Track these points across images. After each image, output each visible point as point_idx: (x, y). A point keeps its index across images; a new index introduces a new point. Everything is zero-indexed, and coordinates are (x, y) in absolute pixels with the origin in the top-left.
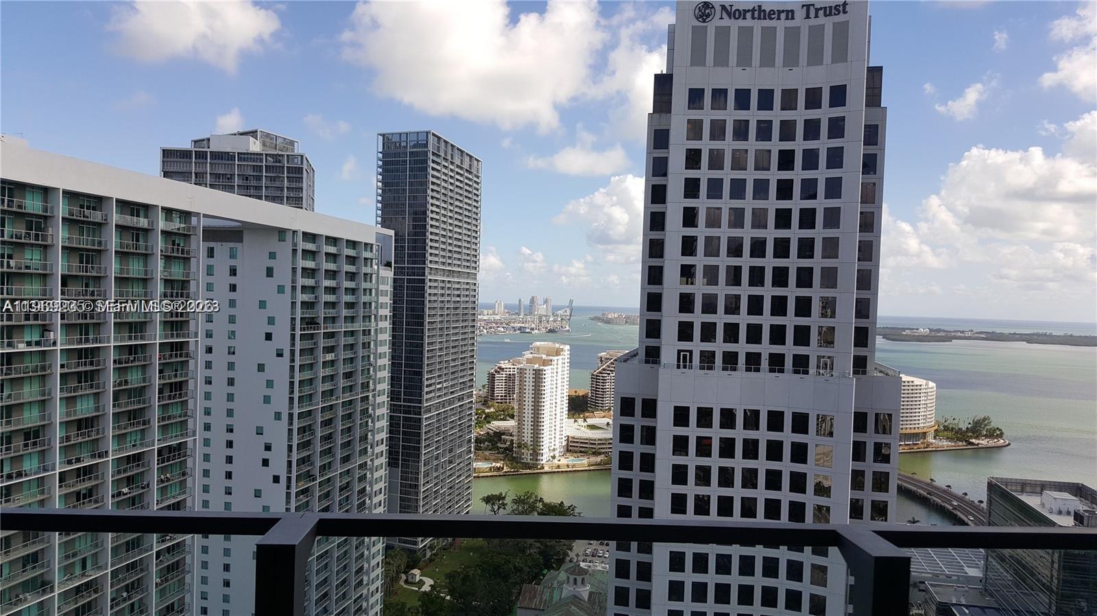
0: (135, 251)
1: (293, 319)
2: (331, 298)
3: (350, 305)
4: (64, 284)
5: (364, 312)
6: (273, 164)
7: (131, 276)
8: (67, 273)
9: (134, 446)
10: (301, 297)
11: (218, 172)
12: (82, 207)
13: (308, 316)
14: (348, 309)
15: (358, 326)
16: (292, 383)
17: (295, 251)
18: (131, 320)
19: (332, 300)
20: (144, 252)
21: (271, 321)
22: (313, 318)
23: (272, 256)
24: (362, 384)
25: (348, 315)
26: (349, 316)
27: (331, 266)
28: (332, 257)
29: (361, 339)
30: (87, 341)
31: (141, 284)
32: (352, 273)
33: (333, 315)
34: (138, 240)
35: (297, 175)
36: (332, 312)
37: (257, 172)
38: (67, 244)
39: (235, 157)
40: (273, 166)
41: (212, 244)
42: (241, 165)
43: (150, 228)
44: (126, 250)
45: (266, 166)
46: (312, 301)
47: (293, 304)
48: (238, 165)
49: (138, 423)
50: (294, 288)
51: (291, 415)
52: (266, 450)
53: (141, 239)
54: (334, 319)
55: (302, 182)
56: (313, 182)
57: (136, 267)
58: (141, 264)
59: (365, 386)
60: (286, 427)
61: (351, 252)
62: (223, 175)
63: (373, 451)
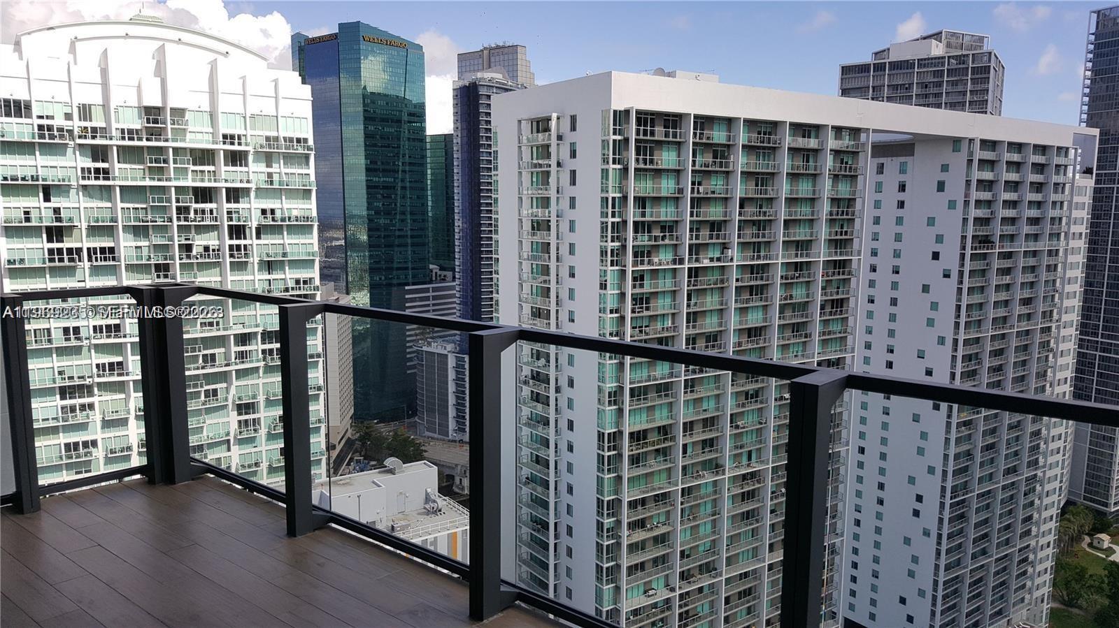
0: (804, 172)
1: (964, 238)
2: (1010, 213)
3: (1034, 221)
4: (741, 206)
5: (1051, 229)
6: (956, 67)
7: (800, 196)
8: (744, 196)
9: (796, 356)
10: (974, 213)
11: (897, 83)
12: (759, 133)
13: (981, 233)
14: (1031, 225)
15: (1043, 245)
16: (958, 308)
17: (970, 162)
18: (798, 238)
19: (1011, 216)
20: (813, 172)
21: (939, 239)
22: (987, 236)
23: (945, 168)
24: (1044, 313)
25: (1030, 232)
26: (1031, 234)
27: (1013, 177)
28: (1016, 166)
29: (1046, 261)
30: (759, 257)
31: (809, 203)
32: (1039, 183)
33: (1011, 233)
34: (808, 161)
35: (983, 76)
36: (1009, 230)
37: (938, 77)
38: (745, 170)
39: (914, 65)
40: (956, 69)
41: (882, 160)
42: (921, 72)
43: (820, 148)
44: (796, 171)
45: (948, 70)
46: (986, 216)
47: (965, 220)
48: (917, 72)
49: (801, 335)
50: (966, 203)
51: (956, 341)
52: (926, 374)
53: (811, 160)
54: (1012, 238)
55: (988, 83)
56: (1003, 80)
57: (805, 187)
58: (810, 184)
59: (1047, 315)
60: (950, 353)
61: (1040, 159)
62: (901, 85)
63: (1053, 390)
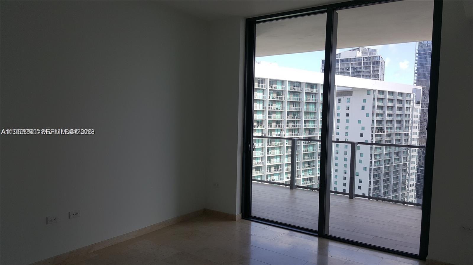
0: (311, 102)
1: (373, 128)
2: (390, 119)
3: (399, 122)
4: (288, 115)
5: (406, 125)
6: (366, 61)
7: (310, 111)
8: (289, 111)
9: (309, 174)
10: (376, 118)
11: (344, 67)
12: (294, 86)
13: (379, 126)
14: (398, 123)
15: (403, 131)
16: (371, 156)
17: (374, 98)
18: (309, 128)
19: (390, 120)
20: (315, 102)
21: (363, 128)
22: (381, 127)
23: (364, 101)
24: (404, 158)
25: (398, 126)
26: (398, 127)
27: (391, 104)
28: (391, 100)
29: (404, 137)
30: (295, 135)
31: (313, 114)
32: (400, 107)
33: (390, 126)
34: (313, 98)
35: (377, 65)
36: (390, 125)
37: (359, 65)
38: (289, 100)
39: (350, 60)
40: (366, 62)
41: (340, 97)
42: (353, 63)
43: (317, 92)
44: (308, 101)
45: (363, 62)
46: (381, 120)
47: (373, 121)
48: (352, 63)
49: (311, 166)
50: (373, 115)
51: (371, 169)
52: (360, 182)
53: (314, 97)
54: (391, 128)
55: (379, 68)
56: (384, 67)
57: (312, 108)
58: (314, 106)
59: (405, 159)
60: (368, 174)
61: (400, 98)
63: (408, 188)
